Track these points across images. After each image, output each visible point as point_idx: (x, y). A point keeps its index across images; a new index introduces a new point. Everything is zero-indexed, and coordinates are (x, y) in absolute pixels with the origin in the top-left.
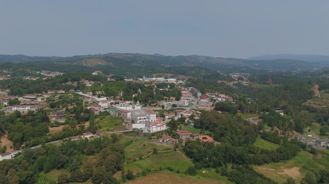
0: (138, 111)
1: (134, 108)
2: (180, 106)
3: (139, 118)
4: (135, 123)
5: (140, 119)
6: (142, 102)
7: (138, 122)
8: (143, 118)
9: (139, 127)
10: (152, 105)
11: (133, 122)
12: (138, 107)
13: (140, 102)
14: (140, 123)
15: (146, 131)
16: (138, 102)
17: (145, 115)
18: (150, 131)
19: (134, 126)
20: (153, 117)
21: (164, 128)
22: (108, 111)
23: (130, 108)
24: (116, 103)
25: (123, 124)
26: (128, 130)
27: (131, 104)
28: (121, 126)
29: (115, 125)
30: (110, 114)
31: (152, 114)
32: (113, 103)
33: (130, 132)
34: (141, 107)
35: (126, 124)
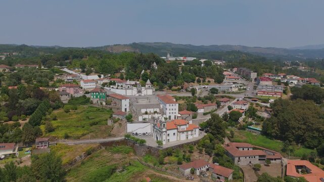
0: (147, 97)
1: (139, 92)
2: (224, 92)
3: (143, 111)
4: (132, 122)
5: (146, 113)
6: (155, 83)
7: (140, 119)
8: (152, 110)
9: (140, 132)
10: (174, 88)
11: (130, 119)
12: (148, 91)
13: (152, 82)
14: (144, 121)
15: (151, 143)
16: (148, 82)
17: (158, 106)
18: (160, 143)
19: (131, 128)
20: (172, 110)
21: (196, 135)
22: (88, 96)
23: (133, 92)
24: (111, 84)
25: (110, 123)
26: (114, 136)
27: (135, 85)
28: (103, 128)
29: (92, 125)
30: (92, 103)
31: (171, 104)
32: (106, 84)
33: (118, 143)
34: (153, 92)
35: (115, 122)
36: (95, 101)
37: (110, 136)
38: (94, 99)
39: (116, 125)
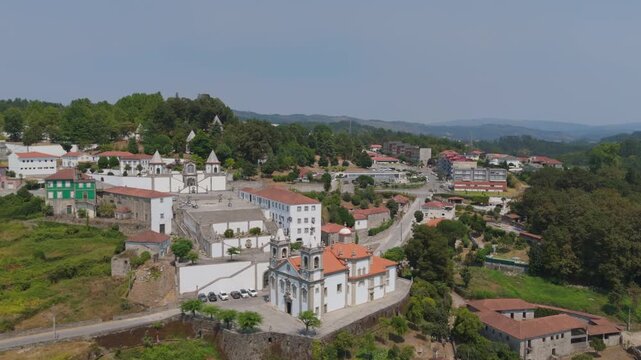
1: (190, 182)
2: (386, 185)
3: (220, 228)
4: (194, 261)
5: (229, 234)
6: (231, 161)
7: (217, 250)
8: (243, 226)
9: (223, 288)
11: (184, 253)
12: (214, 181)
13: (222, 158)
14: (233, 255)
15: (277, 320)
16: (213, 157)
17: (257, 214)
18: (309, 318)
19: (192, 279)
21: (391, 289)
22: (36, 193)
23: (174, 183)
24: (103, 165)
25: (118, 268)
26: (142, 308)
27: (177, 167)
28: (98, 285)
29: (55, 278)
30: (50, 213)
31: (303, 206)
32: (88, 165)
33: (158, 331)
34: (228, 182)
35: (137, 265)
36: (60, 208)
37: (127, 309)
38: (58, 201)
39: (142, 273)
